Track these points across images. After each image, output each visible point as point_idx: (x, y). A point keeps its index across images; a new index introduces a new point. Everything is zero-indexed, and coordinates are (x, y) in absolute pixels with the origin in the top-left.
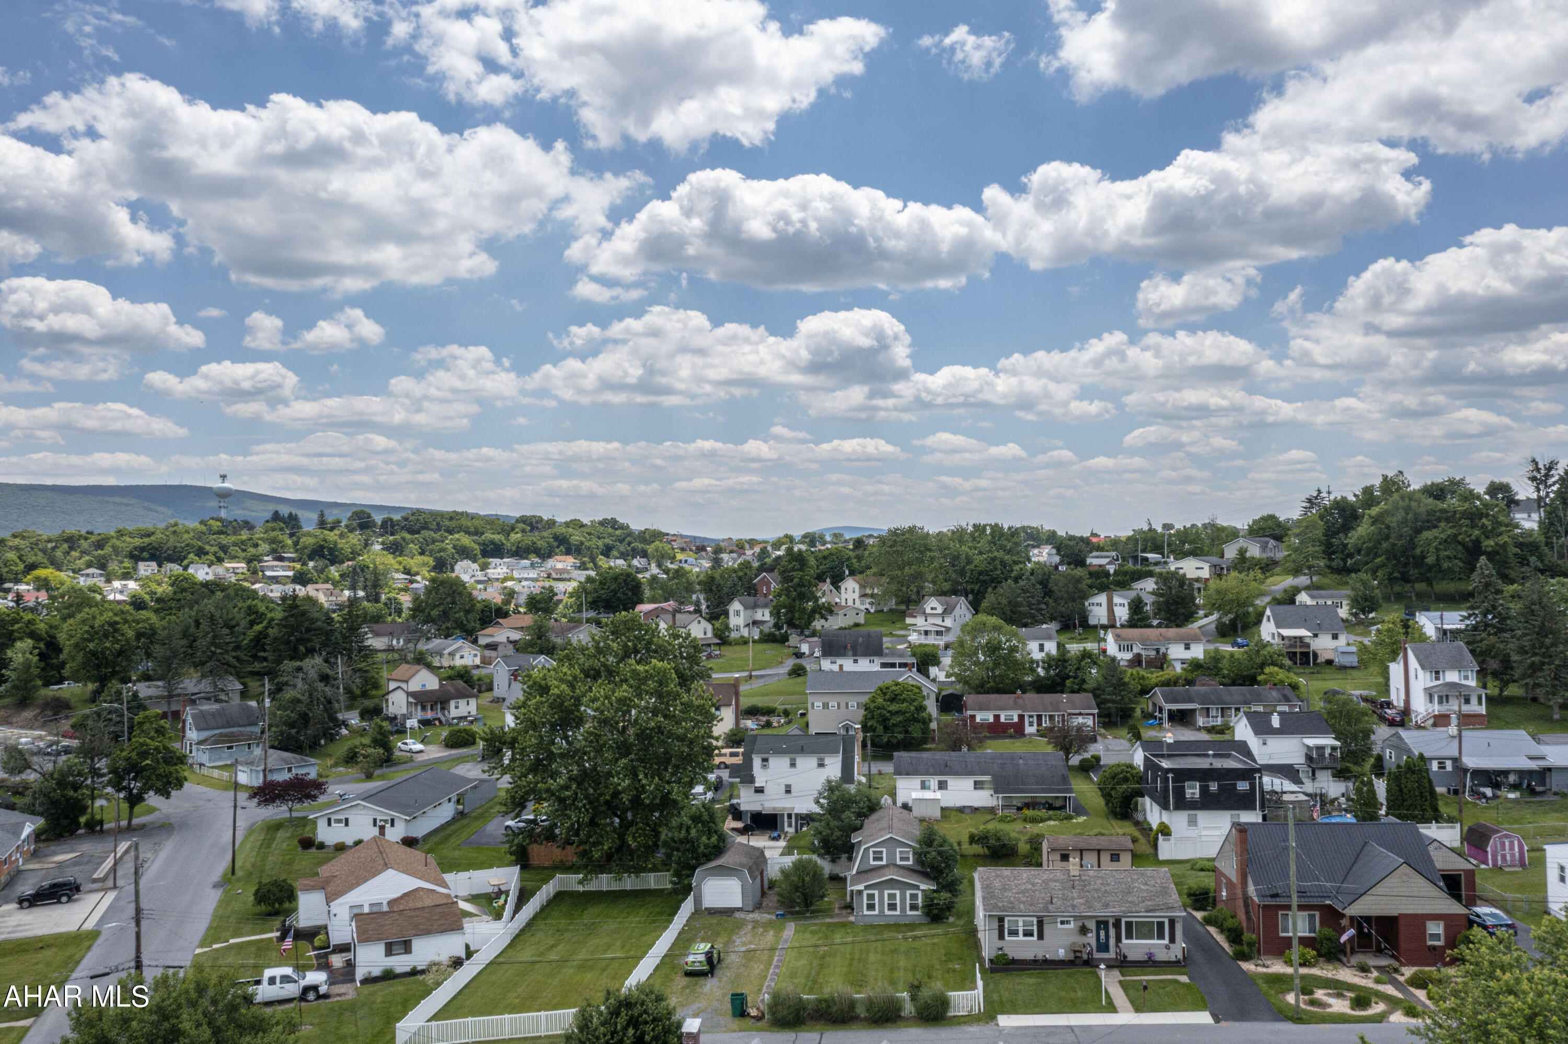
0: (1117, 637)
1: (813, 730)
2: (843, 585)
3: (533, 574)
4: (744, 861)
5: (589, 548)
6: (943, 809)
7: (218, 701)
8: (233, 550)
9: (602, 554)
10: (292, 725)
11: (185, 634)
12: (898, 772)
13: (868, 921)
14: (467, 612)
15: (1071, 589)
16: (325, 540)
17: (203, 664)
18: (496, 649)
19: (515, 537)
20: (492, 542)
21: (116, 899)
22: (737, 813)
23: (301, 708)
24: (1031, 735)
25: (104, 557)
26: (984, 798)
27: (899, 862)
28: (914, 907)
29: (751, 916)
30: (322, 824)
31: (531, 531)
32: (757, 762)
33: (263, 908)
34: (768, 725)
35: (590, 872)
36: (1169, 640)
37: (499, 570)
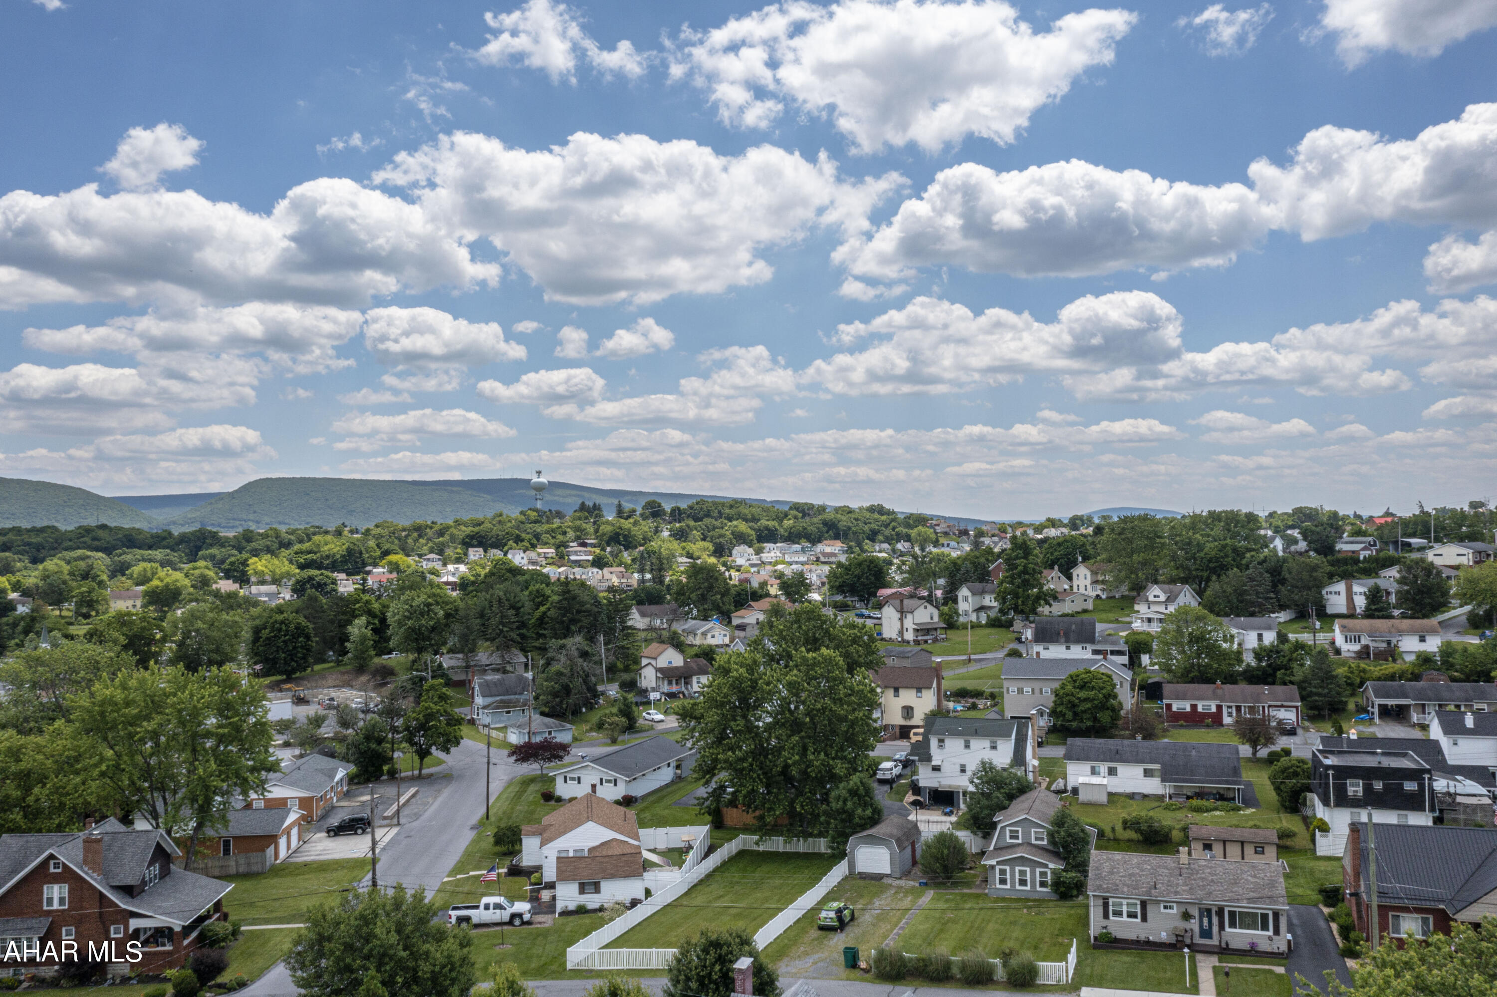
0: (1343, 628)
1: (1008, 715)
2: (1075, 572)
3: (803, 558)
4: (895, 832)
5: (855, 533)
6: (1110, 795)
7: (505, 672)
8: (545, 537)
9: (868, 538)
10: (555, 695)
11: (482, 615)
12: (1069, 757)
13: (1002, 894)
14: (723, 595)
15: (1305, 575)
16: (621, 528)
17: (494, 639)
18: (744, 630)
19: (788, 523)
20: (767, 528)
21: (397, 834)
22: (916, 789)
23: (565, 680)
24: (1228, 725)
25: (443, 544)
26: (1154, 786)
27: (1033, 842)
28: (1043, 884)
29: (898, 882)
30: (560, 781)
31: (803, 517)
32: (934, 742)
33: (498, 849)
34: (974, 707)
35: (765, 834)
36: (1401, 632)
37: (772, 554)
